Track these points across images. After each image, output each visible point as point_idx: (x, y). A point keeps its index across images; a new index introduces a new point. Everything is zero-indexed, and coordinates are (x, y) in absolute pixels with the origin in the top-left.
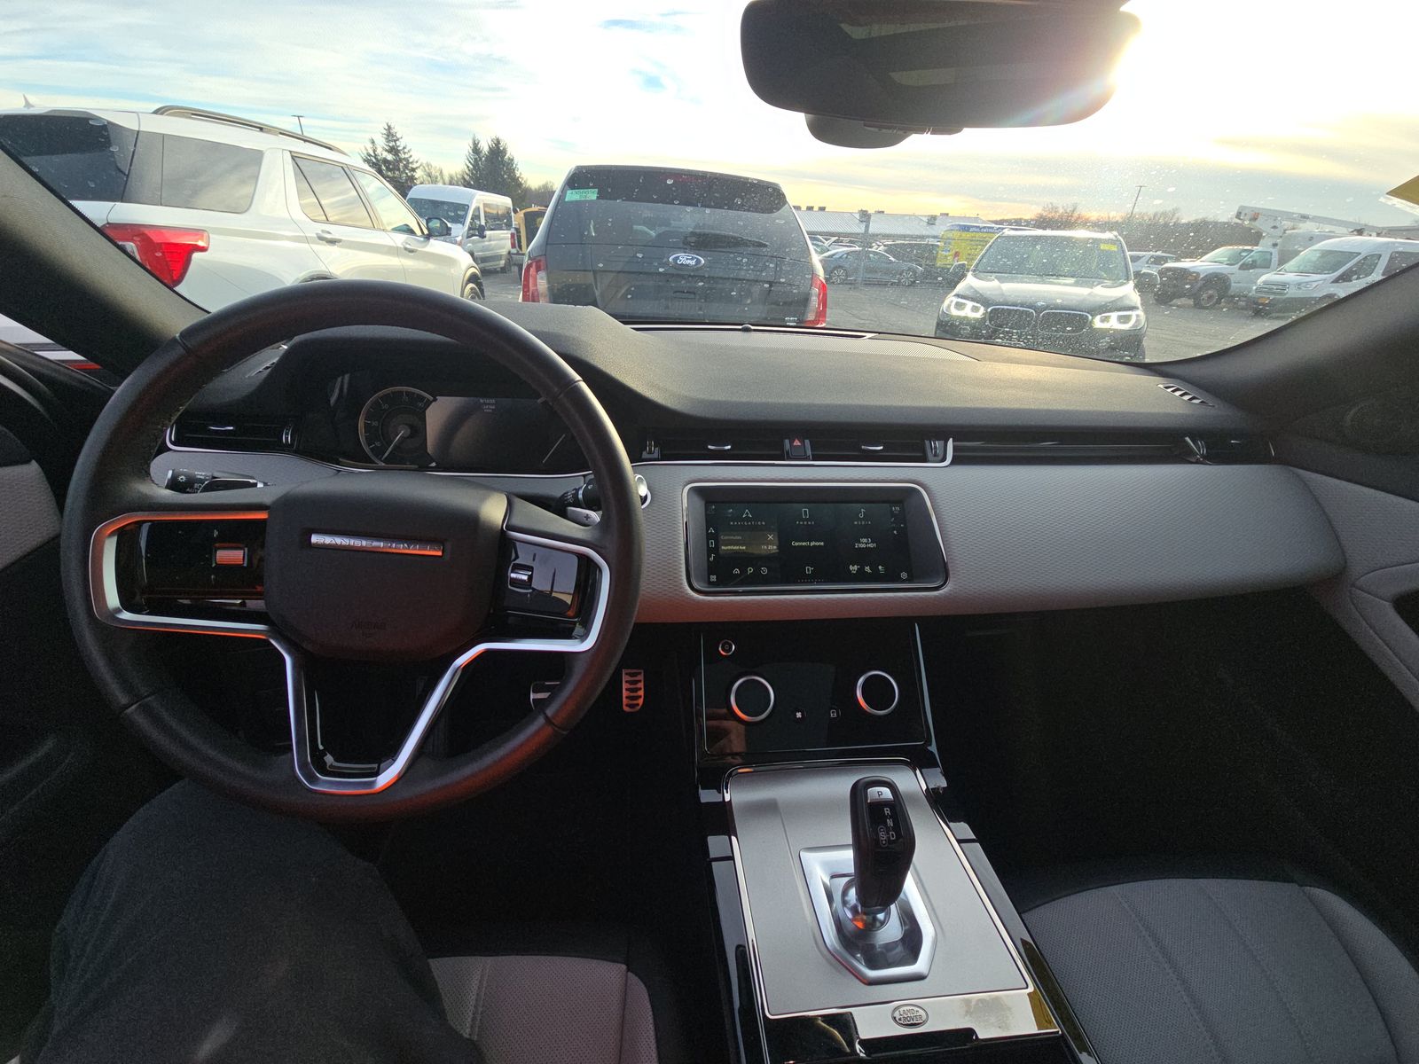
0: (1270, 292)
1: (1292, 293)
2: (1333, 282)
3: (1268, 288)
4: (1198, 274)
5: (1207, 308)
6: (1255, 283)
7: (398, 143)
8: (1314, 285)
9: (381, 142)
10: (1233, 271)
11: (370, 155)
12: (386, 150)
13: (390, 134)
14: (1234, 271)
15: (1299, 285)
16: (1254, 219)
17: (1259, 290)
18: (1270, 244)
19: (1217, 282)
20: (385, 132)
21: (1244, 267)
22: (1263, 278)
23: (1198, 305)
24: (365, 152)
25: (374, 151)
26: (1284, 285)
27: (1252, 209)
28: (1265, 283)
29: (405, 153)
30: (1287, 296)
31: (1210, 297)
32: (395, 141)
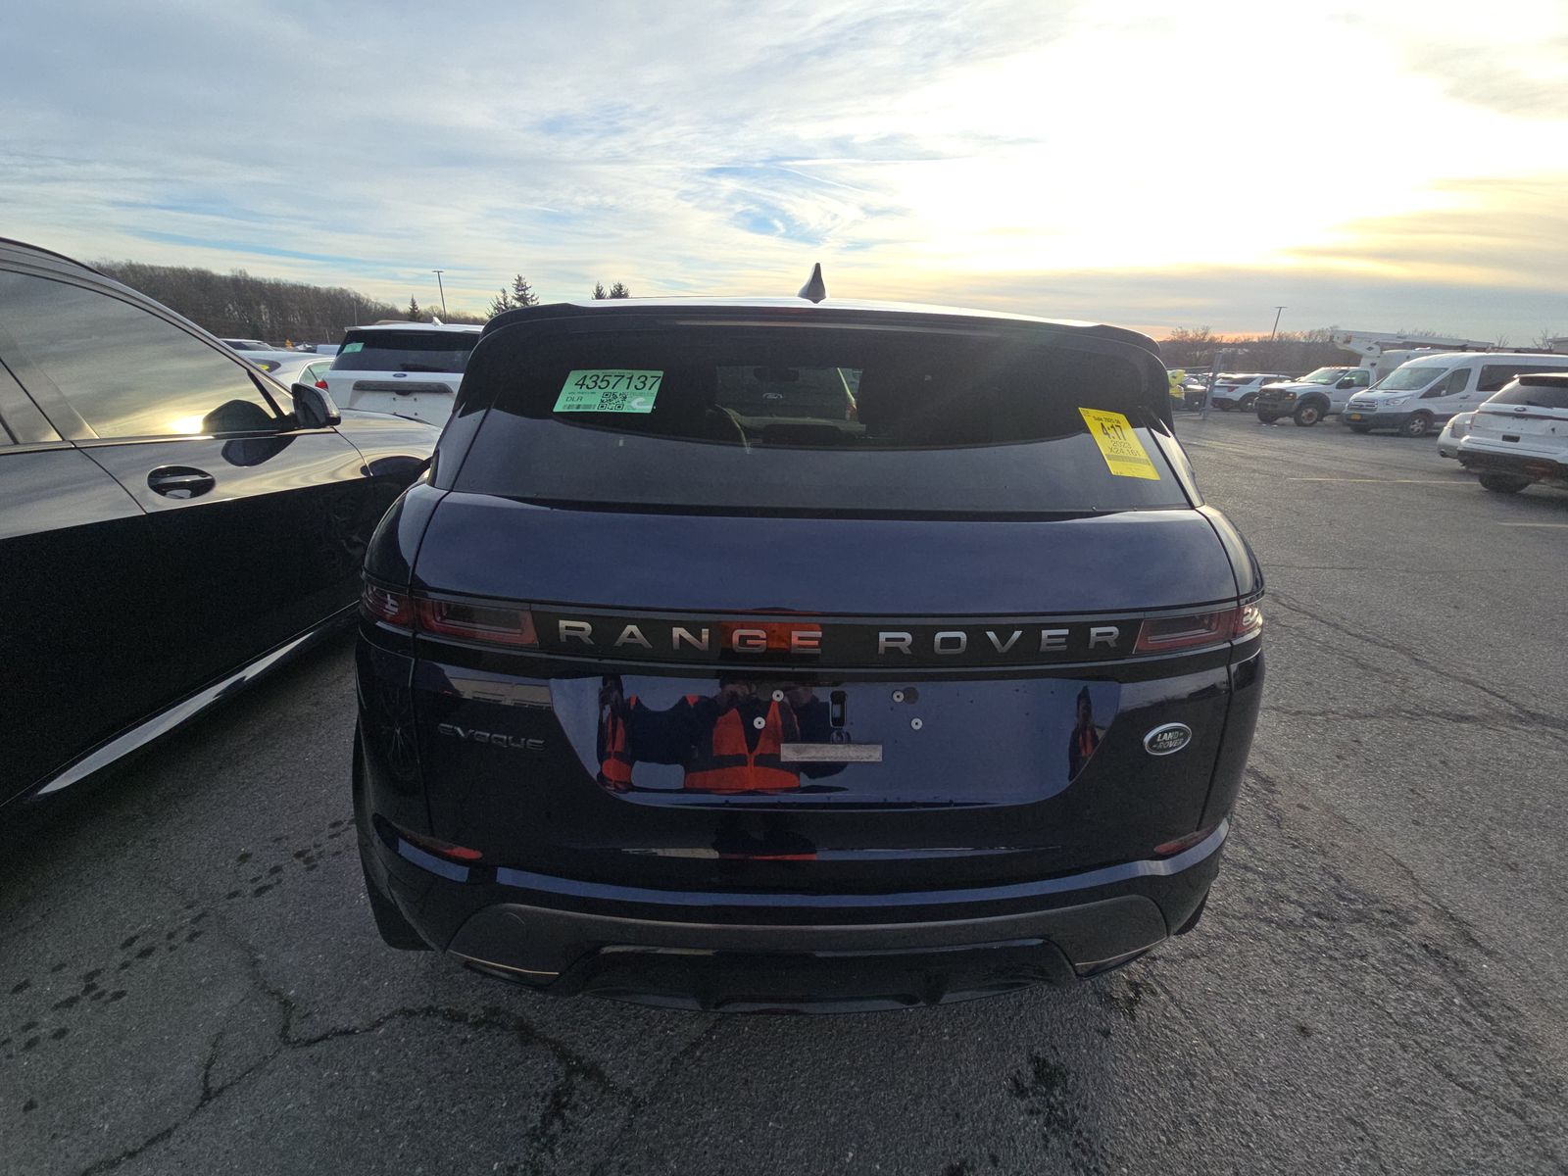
0: (1361, 408)
1: (1381, 409)
2: (1421, 397)
3: (1359, 406)
4: (1294, 394)
5: (1306, 425)
6: (1347, 401)
7: (527, 292)
8: (1402, 400)
9: (511, 293)
10: (1331, 392)
11: (500, 304)
12: (516, 299)
13: (520, 286)
14: (1331, 390)
15: (1387, 401)
16: (1348, 341)
17: (1351, 407)
18: (1368, 364)
19: (1315, 401)
20: (516, 282)
21: (1340, 386)
22: (1355, 396)
23: (1299, 424)
24: (496, 301)
25: (505, 300)
26: (1372, 401)
27: (1346, 333)
28: (1356, 400)
29: (532, 301)
30: (1377, 411)
31: (1310, 415)
32: (524, 290)
